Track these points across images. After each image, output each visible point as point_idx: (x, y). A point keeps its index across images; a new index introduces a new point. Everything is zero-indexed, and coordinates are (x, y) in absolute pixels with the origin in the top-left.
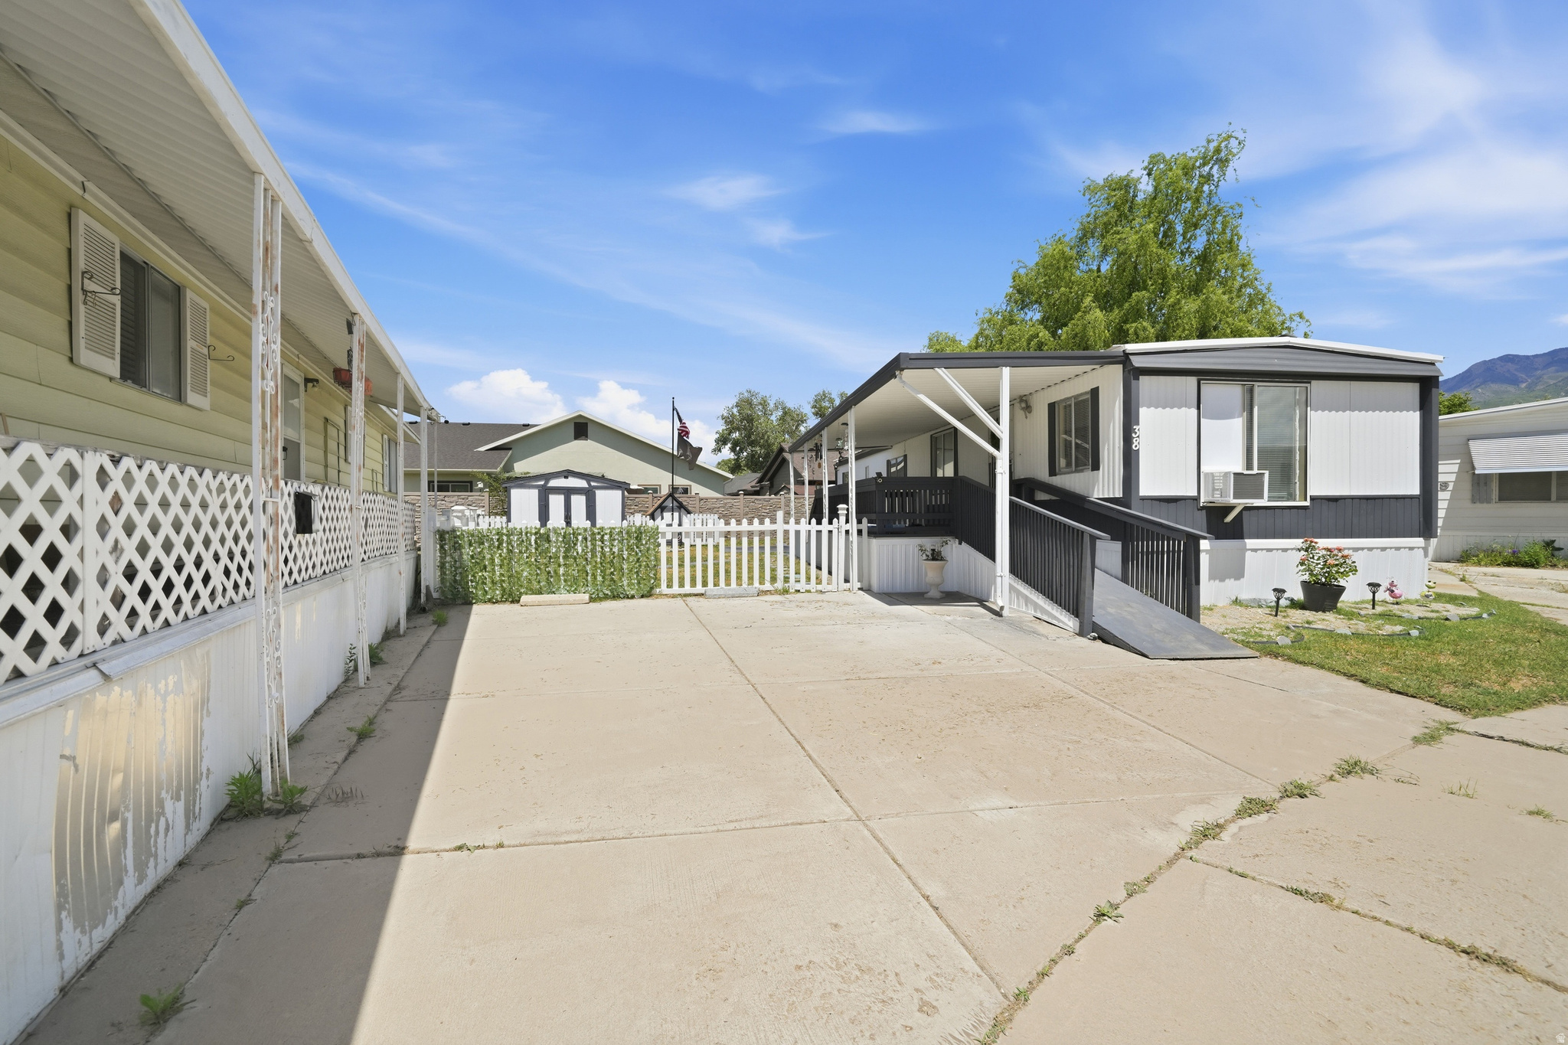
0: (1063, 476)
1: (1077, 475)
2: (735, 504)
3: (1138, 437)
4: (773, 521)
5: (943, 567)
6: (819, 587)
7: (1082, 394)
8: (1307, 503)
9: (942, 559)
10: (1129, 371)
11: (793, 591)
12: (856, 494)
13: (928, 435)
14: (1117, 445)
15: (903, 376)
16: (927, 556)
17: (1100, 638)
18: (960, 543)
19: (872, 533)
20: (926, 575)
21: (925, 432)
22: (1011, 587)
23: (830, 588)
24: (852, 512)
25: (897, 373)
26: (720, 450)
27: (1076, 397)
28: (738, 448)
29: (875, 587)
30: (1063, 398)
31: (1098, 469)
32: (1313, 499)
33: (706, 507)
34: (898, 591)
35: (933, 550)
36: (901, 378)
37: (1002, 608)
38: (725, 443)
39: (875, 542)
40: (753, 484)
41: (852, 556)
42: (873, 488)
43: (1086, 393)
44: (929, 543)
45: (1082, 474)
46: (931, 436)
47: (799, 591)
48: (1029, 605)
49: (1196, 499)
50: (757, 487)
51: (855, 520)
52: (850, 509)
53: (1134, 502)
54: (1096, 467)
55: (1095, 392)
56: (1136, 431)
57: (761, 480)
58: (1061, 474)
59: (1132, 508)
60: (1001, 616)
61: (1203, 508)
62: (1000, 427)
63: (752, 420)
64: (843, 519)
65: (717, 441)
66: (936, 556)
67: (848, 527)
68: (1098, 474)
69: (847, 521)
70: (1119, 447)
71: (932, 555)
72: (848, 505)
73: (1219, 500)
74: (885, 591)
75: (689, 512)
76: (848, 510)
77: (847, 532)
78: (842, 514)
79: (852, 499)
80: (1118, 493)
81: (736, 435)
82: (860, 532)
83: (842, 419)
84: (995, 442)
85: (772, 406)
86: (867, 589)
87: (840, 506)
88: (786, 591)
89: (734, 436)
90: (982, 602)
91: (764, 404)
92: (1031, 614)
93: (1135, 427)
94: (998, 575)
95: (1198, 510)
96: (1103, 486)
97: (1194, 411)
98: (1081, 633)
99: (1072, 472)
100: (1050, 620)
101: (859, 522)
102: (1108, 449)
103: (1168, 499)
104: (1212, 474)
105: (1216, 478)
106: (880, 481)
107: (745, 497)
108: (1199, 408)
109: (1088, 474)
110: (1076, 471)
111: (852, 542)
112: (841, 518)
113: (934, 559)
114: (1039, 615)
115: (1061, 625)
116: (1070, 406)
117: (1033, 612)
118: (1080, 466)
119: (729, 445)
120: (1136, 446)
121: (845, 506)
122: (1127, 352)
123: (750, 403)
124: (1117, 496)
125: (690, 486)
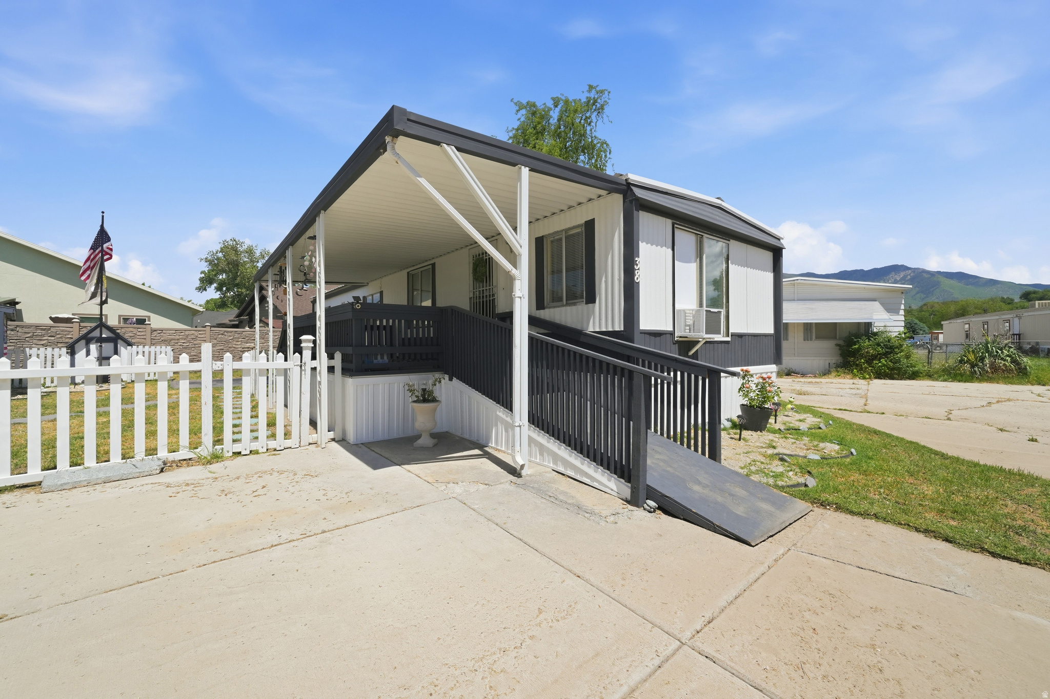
0: (552, 310)
1: (568, 308)
2: (200, 336)
3: (639, 269)
4: (195, 358)
5: (435, 410)
6: (272, 444)
7: (574, 227)
8: (729, 339)
9: (434, 400)
10: (631, 202)
11: (231, 454)
12: (326, 324)
13: (405, 273)
14: (616, 277)
15: (396, 146)
16: (417, 396)
17: (660, 508)
18: (451, 379)
19: (348, 371)
20: (414, 420)
21: (401, 268)
22: (531, 440)
23: (288, 443)
24: (320, 345)
25: (388, 139)
26: (205, 289)
27: (567, 230)
28: (224, 289)
29: (351, 437)
30: (551, 231)
31: (594, 301)
32: (733, 335)
33: (158, 338)
34: (380, 438)
35: (424, 390)
36: (393, 148)
37: (522, 467)
38: (211, 283)
39: (352, 383)
40: (232, 318)
41: (320, 400)
42: (349, 316)
43: (578, 226)
44: (416, 380)
45: (574, 308)
46: (408, 273)
47: (239, 453)
48: (545, 454)
49: (672, 334)
50: (234, 321)
51: (324, 355)
52: (318, 341)
53: (637, 336)
54: (591, 299)
55: (590, 226)
56: (637, 262)
57: (239, 315)
58: (550, 308)
59: (635, 341)
60: (519, 475)
61: (677, 342)
62: (518, 237)
63: (237, 265)
64: (307, 354)
65: (201, 280)
66: (427, 397)
67: (315, 364)
68: (594, 307)
69: (314, 357)
70: (619, 280)
71: (423, 395)
72: (315, 336)
73: (693, 335)
74: (365, 440)
75: (130, 344)
76: (314, 342)
77: (314, 369)
78: (307, 348)
79: (320, 328)
80: (619, 326)
81: (222, 277)
82: (331, 369)
83: (310, 233)
84: (512, 256)
85: (258, 254)
86: (342, 441)
87: (304, 337)
88: (216, 458)
89: (221, 277)
90: (481, 447)
91: (250, 251)
92: (548, 467)
93: (636, 259)
94: (517, 424)
95: (674, 344)
96: (600, 319)
97: (670, 251)
98: (634, 501)
99: (563, 306)
100: (578, 477)
101: (331, 357)
102: (606, 282)
103: (655, 333)
104: (684, 311)
105: (687, 315)
106: (358, 306)
107: (212, 329)
108: (673, 250)
109: (581, 308)
110: (567, 304)
111: (320, 382)
112: (304, 352)
113: (425, 401)
114: (561, 469)
115: (596, 484)
116: (561, 239)
117: (551, 465)
118: (572, 298)
119: (215, 285)
120: (637, 278)
121: (311, 337)
122: (630, 181)
123: (235, 249)
124: (617, 329)
125: (149, 317)
